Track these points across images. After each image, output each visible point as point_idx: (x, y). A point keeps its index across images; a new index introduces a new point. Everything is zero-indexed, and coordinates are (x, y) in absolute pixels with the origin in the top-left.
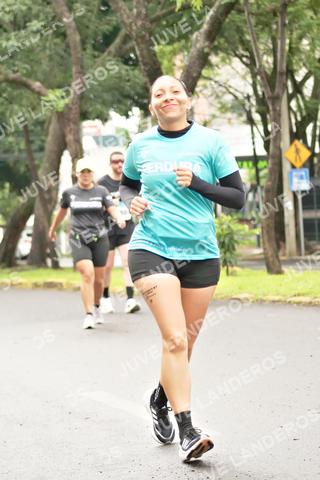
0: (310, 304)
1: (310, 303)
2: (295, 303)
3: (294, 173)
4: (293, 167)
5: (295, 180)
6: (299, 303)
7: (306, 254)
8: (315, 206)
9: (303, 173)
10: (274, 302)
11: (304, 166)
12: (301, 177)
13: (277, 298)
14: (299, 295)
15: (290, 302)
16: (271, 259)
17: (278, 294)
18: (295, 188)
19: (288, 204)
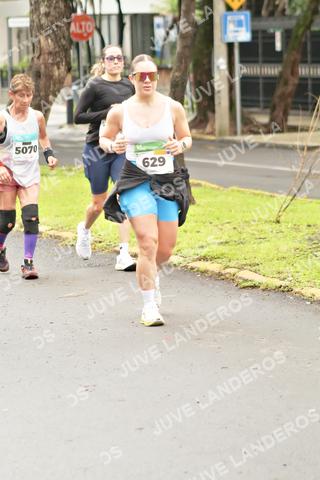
0: (219, 277)
1: (220, 274)
3: (229, 18)
4: (229, 8)
5: (231, 27)
6: (204, 272)
9: (242, 17)
12: (239, 24)
14: (205, 259)
18: (230, 38)
19: (220, 62)
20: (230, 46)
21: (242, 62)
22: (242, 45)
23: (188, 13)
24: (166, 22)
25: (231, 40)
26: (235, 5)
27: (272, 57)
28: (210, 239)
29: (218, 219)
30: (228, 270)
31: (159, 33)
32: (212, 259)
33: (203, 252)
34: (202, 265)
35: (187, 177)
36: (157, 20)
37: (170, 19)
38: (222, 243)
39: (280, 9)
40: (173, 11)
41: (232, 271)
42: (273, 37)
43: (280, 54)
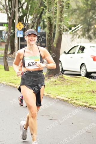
1: (14, 86)
3: (18, 32)
4: (18, 30)
5: (19, 34)
6: (11, 86)
12: (21, 33)
15: (8, 85)
16: (6, 66)
18: (19, 36)
19: (16, 41)
20: (18, 38)
21: (21, 41)
22: (21, 38)
23: (10, 30)
24: (5, 32)
25: (18, 37)
26: (20, 30)
30: (16, 85)
31: (4, 35)
32: (13, 83)
33: (11, 81)
34: (10, 84)
35: (8, 66)
36: (3, 32)
37: (6, 32)
38: (14, 80)
40: (7, 30)
41: (17, 86)
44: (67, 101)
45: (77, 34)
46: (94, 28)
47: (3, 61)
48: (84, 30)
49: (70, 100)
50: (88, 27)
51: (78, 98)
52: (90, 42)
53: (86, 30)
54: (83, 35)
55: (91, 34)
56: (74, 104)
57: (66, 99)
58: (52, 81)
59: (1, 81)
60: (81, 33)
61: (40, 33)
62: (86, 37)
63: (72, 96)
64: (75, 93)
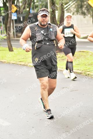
1: (24, 65)
2: (19, 64)
3: (12, 14)
6: (21, 65)
7: (16, 38)
8: (18, 22)
10: (13, 63)
11: (15, 12)
12: (14, 15)
13: (14, 62)
14: (20, 62)
15: (18, 64)
16: (10, 47)
17: (14, 61)
18: (13, 18)
20: (13, 20)
27: (20, 22)
28: (20, 58)
29: (20, 54)
30: (26, 64)
32: (22, 62)
39: (21, 13)
42: (20, 18)
43: (22, 21)
44: (81, 73)
45: (71, 11)
46: (87, 4)
47: (7, 43)
48: (77, 7)
49: (83, 72)
50: (81, 4)
51: (91, 70)
52: (85, 17)
53: (79, 6)
54: (77, 11)
55: (84, 10)
56: (88, 75)
57: (80, 72)
58: (59, 57)
59: (10, 61)
60: (75, 9)
61: (32, 13)
62: (80, 13)
63: (85, 69)
64: (86, 65)
